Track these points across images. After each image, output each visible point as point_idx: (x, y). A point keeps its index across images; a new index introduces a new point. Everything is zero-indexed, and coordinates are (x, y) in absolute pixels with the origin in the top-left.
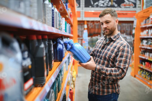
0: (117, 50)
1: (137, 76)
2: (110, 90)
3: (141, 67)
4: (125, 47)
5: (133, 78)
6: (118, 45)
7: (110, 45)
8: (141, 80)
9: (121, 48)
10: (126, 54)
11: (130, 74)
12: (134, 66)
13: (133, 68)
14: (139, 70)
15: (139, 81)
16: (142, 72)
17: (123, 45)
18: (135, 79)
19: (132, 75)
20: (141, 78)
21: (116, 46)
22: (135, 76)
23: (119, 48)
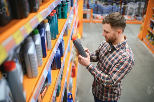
0: (117, 62)
1: (144, 40)
2: (108, 98)
3: (151, 31)
4: (125, 60)
5: (140, 41)
6: (120, 56)
7: (113, 54)
8: (148, 46)
9: (121, 60)
10: (127, 62)
11: (137, 36)
12: (143, 29)
13: (142, 30)
14: (148, 34)
15: (145, 46)
16: (150, 37)
17: (125, 58)
18: (142, 42)
19: (139, 38)
20: (148, 44)
21: (118, 57)
22: (142, 40)
23: (120, 60)
